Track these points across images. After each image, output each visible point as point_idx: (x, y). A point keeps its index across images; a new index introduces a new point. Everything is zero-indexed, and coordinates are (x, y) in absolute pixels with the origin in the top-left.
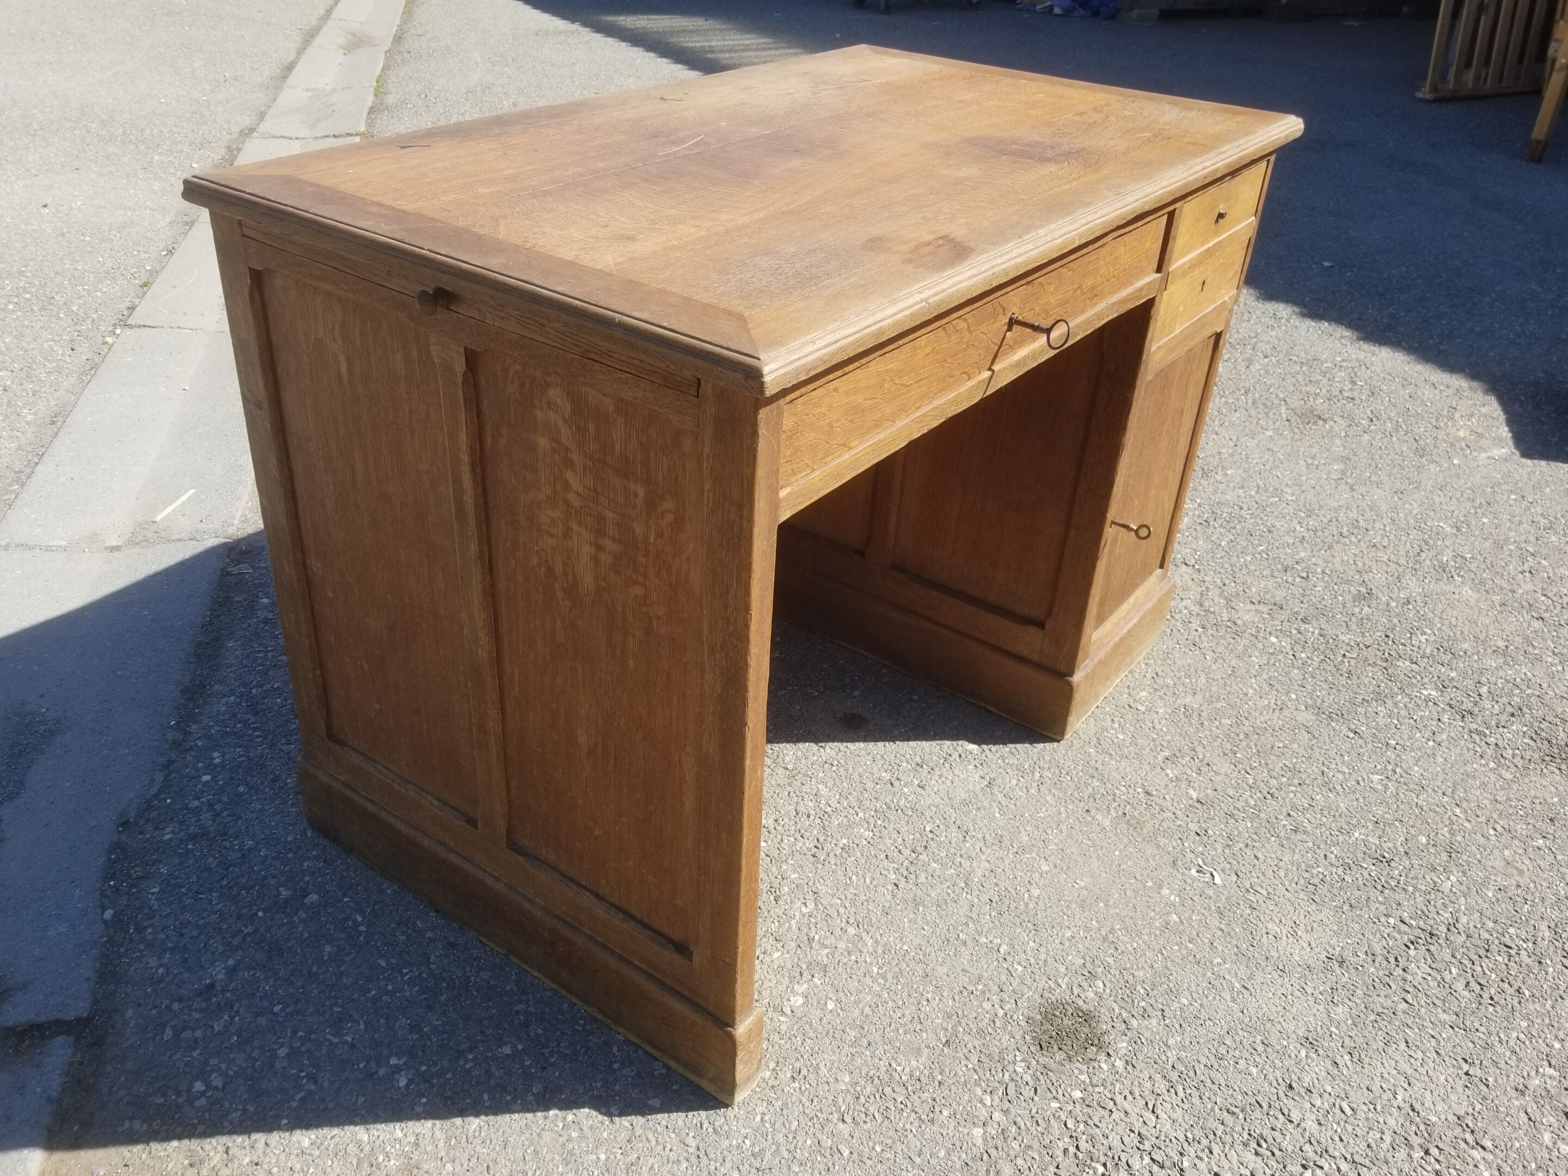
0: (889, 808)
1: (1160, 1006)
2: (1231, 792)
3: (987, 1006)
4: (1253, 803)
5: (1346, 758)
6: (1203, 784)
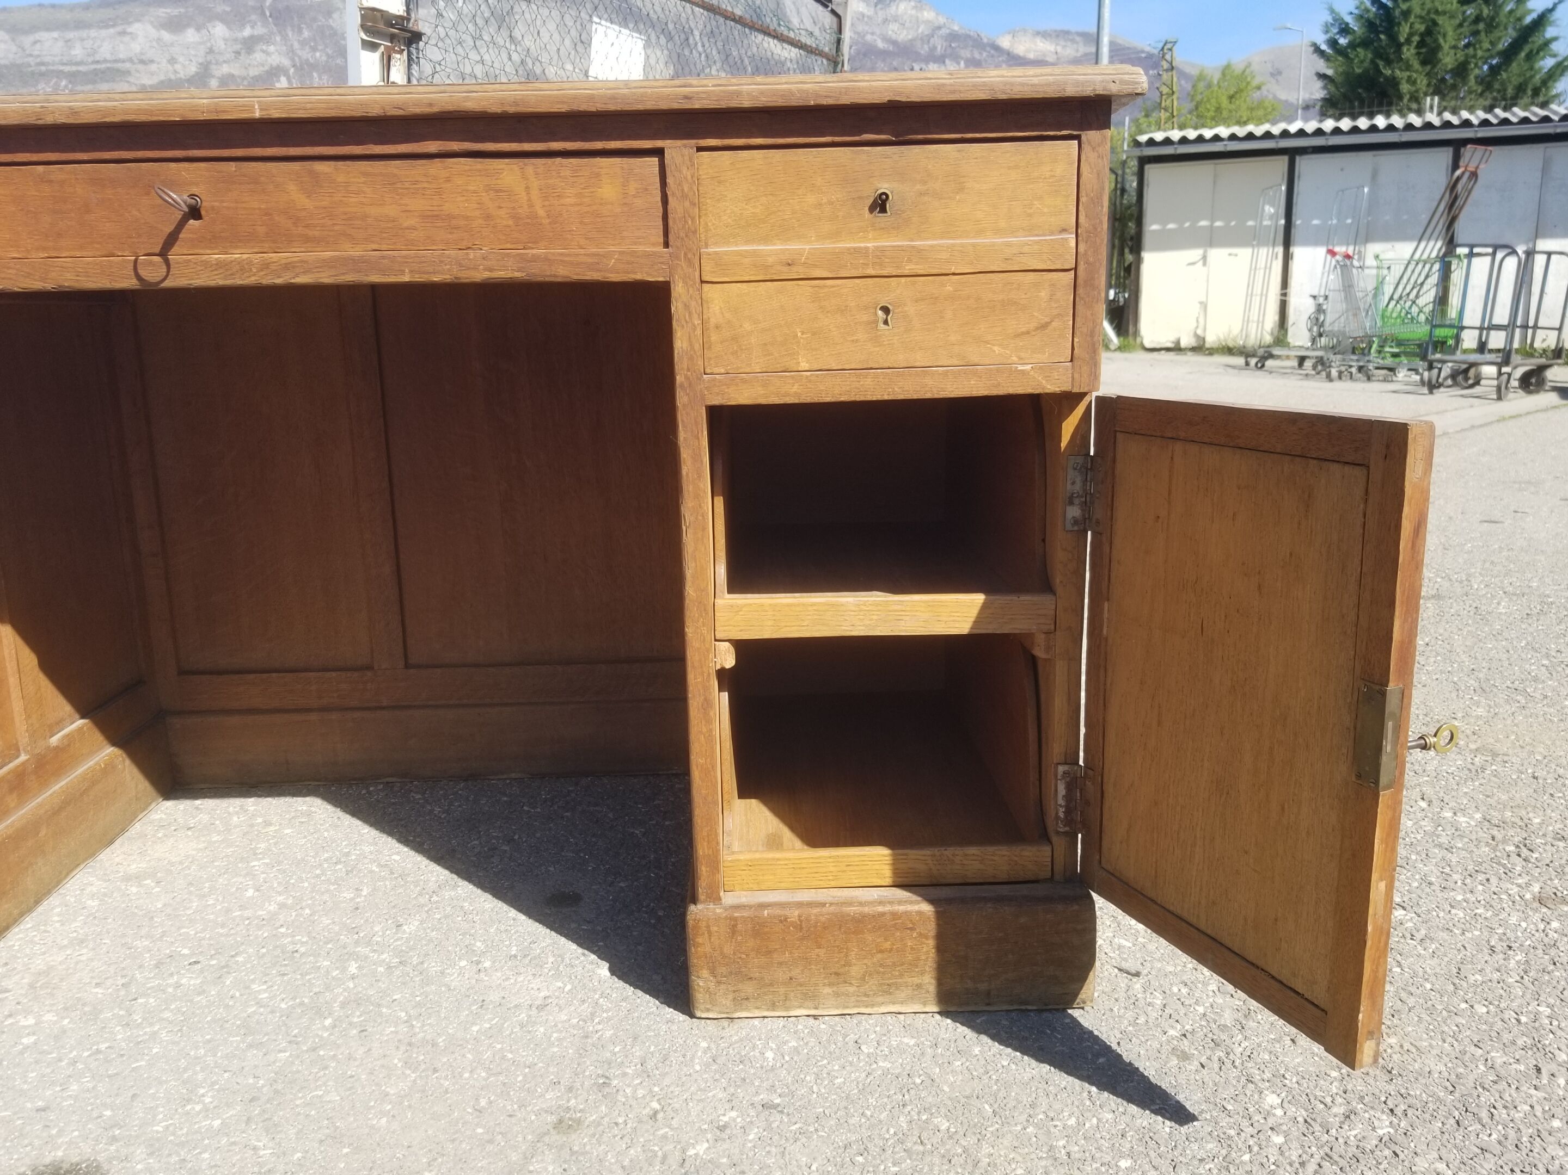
6: (736, 1151)
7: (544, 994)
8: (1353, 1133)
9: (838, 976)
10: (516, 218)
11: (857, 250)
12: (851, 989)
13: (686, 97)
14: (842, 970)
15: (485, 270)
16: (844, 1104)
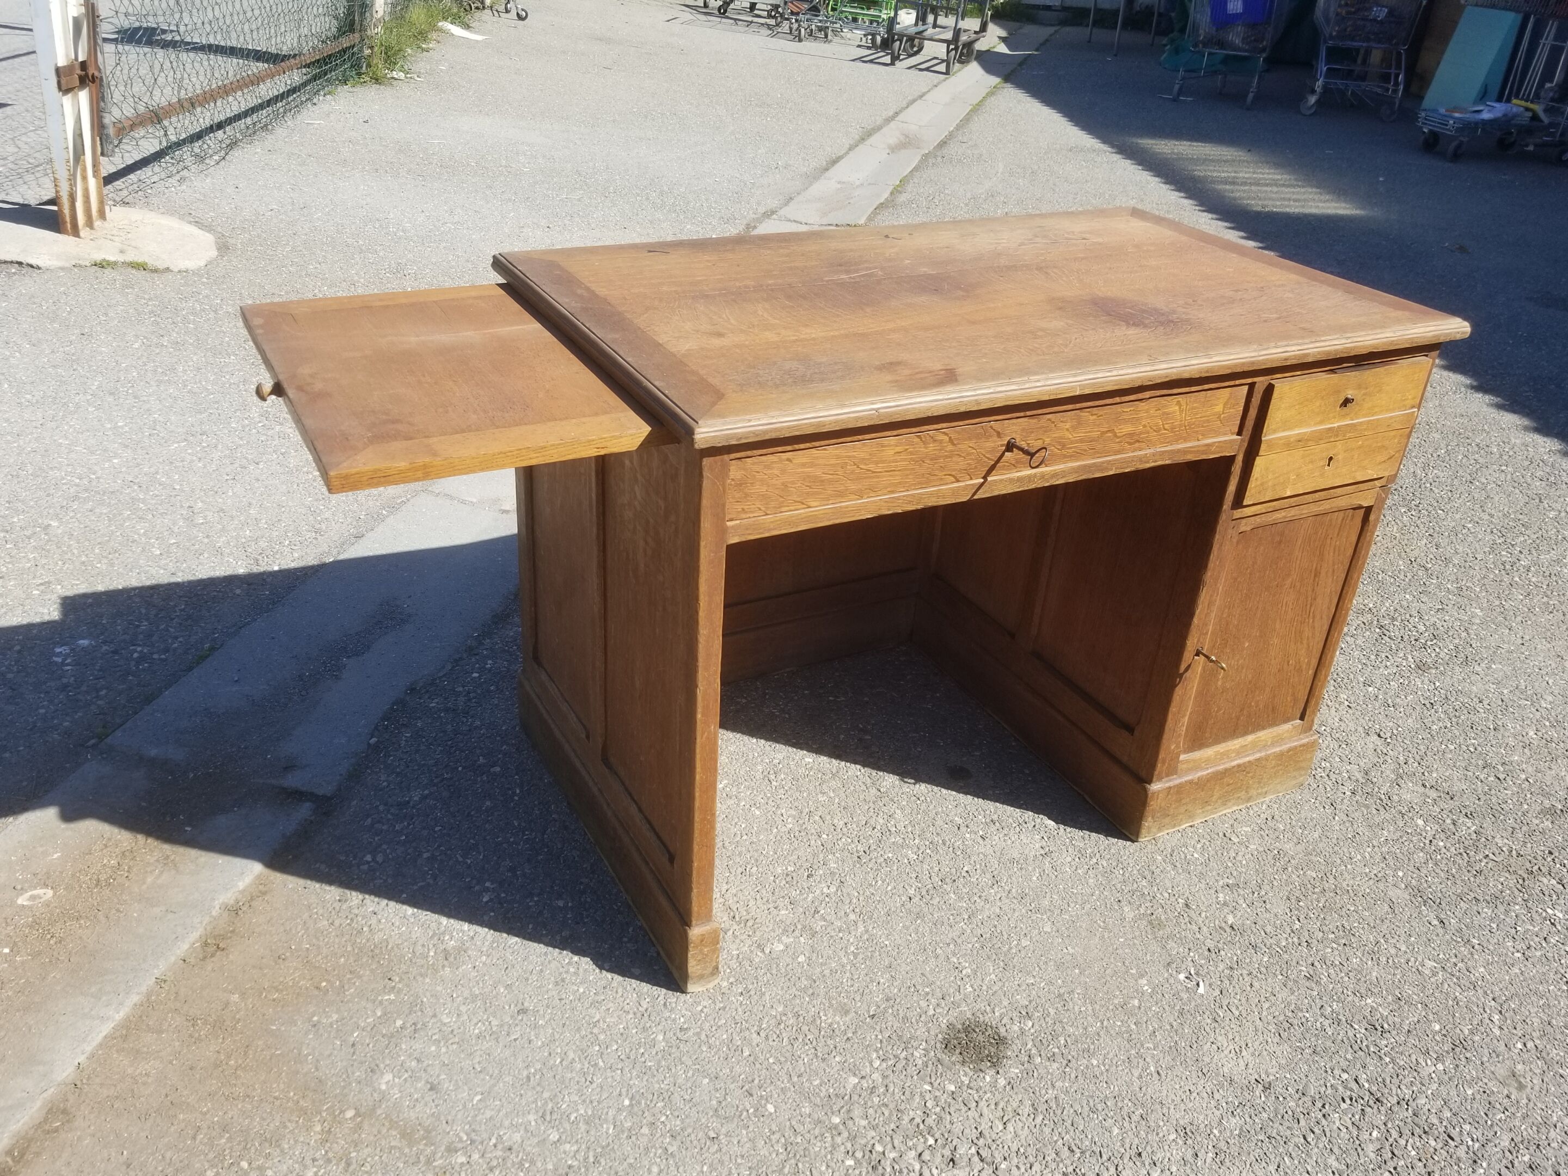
0: (944, 844)
1: (1070, 1057)
2: (1269, 929)
3: (923, 1004)
4: (1284, 944)
5: (1413, 939)
6: (1246, 915)
7: (1038, 846)
9: (1206, 803)
10: (1172, 429)
11: (1330, 429)
12: (1210, 808)
13: (1286, 359)
14: (1209, 799)
16: (1261, 875)
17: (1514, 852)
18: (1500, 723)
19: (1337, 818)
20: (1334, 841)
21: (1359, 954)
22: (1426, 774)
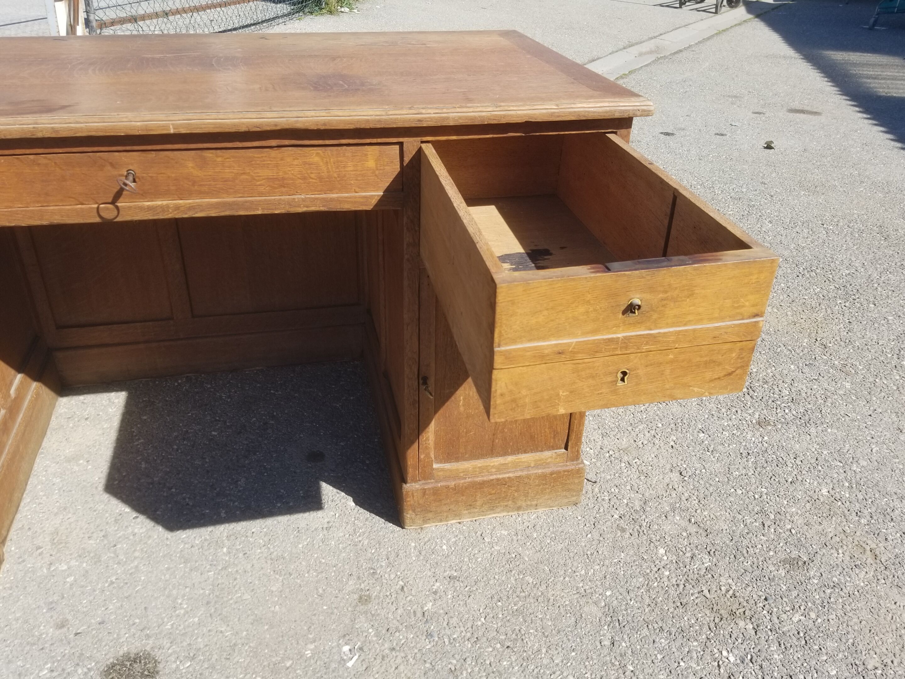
2: (454, 620)
3: (123, 632)
4: (455, 636)
5: (573, 654)
6: (445, 605)
7: (326, 520)
8: (696, 567)
9: (470, 506)
10: (321, 179)
14: (473, 504)
15: (304, 207)
16: (485, 573)
17: (731, 592)
18: (800, 478)
19: (589, 536)
20: (572, 555)
21: (513, 659)
22: (698, 511)
